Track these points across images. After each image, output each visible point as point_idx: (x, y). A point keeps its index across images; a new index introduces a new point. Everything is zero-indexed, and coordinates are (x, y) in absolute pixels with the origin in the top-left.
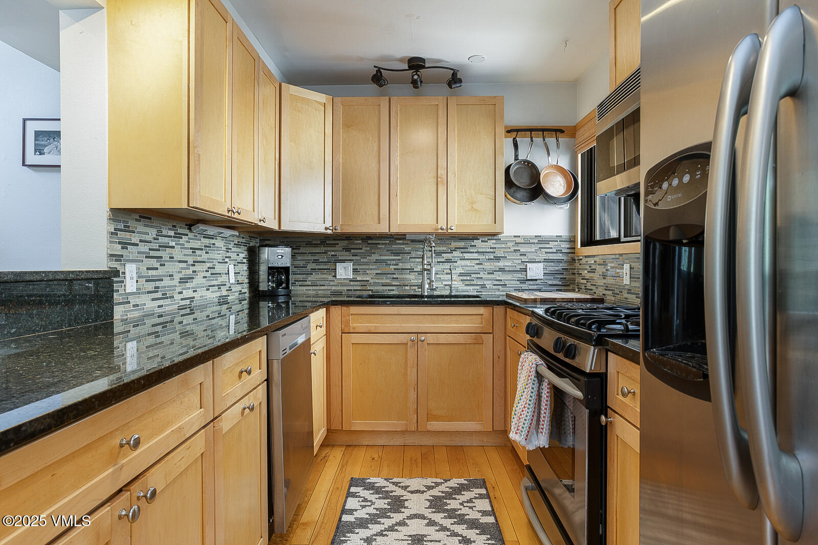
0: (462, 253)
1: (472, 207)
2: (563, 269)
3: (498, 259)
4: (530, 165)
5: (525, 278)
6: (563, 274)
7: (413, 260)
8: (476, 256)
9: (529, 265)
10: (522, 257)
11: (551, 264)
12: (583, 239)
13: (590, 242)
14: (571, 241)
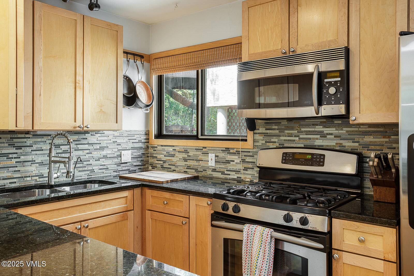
0: (76, 144)
1: (101, 109)
2: (142, 154)
3: (102, 148)
4: (127, 79)
5: (120, 162)
6: (142, 157)
7: (34, 152)
8: (86, 147)
9: (123, 152)
10: (118, 146)
11: (136, 151)
12: (155, 133)
13: (160, 135)
14: (146, 134)
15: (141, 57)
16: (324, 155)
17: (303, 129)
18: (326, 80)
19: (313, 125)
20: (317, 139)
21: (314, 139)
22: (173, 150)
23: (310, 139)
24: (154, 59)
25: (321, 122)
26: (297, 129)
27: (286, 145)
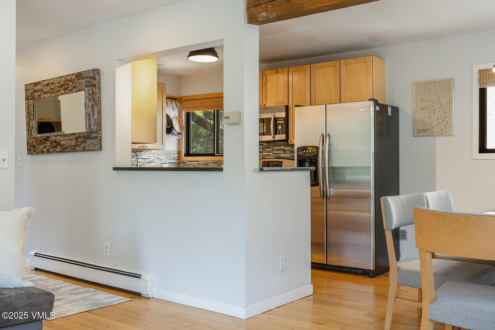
3: (150, 162)
4: (168, 116)
9: (163, 165)
10: (160, 161)
11: (171, 165)
12: (185, 153)
13: (188, 154)
14: (178, 154)
15: (175, 99)
16: (282, 162)
17: (275, 148)
18: (277, 122)
19: (280, 145)
20: (282, 153)
21: (280, 153)
22: (198, 164)
23: (278, 153)
24: (184, 101)
25: (284, 144)
26: (272, 148)
27: (266, 157)
